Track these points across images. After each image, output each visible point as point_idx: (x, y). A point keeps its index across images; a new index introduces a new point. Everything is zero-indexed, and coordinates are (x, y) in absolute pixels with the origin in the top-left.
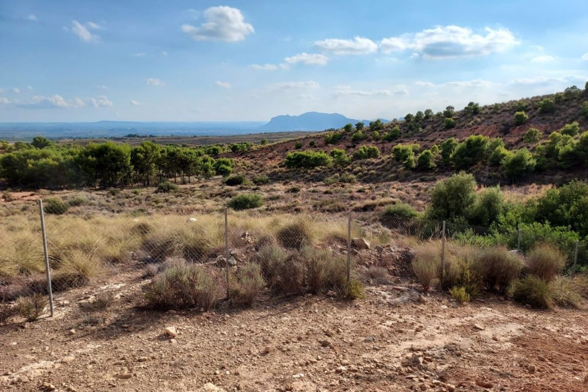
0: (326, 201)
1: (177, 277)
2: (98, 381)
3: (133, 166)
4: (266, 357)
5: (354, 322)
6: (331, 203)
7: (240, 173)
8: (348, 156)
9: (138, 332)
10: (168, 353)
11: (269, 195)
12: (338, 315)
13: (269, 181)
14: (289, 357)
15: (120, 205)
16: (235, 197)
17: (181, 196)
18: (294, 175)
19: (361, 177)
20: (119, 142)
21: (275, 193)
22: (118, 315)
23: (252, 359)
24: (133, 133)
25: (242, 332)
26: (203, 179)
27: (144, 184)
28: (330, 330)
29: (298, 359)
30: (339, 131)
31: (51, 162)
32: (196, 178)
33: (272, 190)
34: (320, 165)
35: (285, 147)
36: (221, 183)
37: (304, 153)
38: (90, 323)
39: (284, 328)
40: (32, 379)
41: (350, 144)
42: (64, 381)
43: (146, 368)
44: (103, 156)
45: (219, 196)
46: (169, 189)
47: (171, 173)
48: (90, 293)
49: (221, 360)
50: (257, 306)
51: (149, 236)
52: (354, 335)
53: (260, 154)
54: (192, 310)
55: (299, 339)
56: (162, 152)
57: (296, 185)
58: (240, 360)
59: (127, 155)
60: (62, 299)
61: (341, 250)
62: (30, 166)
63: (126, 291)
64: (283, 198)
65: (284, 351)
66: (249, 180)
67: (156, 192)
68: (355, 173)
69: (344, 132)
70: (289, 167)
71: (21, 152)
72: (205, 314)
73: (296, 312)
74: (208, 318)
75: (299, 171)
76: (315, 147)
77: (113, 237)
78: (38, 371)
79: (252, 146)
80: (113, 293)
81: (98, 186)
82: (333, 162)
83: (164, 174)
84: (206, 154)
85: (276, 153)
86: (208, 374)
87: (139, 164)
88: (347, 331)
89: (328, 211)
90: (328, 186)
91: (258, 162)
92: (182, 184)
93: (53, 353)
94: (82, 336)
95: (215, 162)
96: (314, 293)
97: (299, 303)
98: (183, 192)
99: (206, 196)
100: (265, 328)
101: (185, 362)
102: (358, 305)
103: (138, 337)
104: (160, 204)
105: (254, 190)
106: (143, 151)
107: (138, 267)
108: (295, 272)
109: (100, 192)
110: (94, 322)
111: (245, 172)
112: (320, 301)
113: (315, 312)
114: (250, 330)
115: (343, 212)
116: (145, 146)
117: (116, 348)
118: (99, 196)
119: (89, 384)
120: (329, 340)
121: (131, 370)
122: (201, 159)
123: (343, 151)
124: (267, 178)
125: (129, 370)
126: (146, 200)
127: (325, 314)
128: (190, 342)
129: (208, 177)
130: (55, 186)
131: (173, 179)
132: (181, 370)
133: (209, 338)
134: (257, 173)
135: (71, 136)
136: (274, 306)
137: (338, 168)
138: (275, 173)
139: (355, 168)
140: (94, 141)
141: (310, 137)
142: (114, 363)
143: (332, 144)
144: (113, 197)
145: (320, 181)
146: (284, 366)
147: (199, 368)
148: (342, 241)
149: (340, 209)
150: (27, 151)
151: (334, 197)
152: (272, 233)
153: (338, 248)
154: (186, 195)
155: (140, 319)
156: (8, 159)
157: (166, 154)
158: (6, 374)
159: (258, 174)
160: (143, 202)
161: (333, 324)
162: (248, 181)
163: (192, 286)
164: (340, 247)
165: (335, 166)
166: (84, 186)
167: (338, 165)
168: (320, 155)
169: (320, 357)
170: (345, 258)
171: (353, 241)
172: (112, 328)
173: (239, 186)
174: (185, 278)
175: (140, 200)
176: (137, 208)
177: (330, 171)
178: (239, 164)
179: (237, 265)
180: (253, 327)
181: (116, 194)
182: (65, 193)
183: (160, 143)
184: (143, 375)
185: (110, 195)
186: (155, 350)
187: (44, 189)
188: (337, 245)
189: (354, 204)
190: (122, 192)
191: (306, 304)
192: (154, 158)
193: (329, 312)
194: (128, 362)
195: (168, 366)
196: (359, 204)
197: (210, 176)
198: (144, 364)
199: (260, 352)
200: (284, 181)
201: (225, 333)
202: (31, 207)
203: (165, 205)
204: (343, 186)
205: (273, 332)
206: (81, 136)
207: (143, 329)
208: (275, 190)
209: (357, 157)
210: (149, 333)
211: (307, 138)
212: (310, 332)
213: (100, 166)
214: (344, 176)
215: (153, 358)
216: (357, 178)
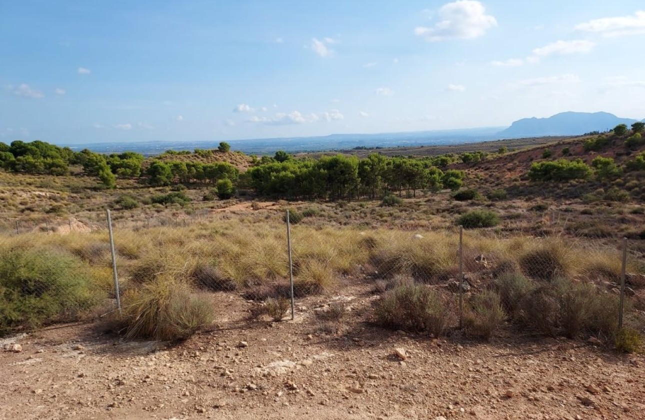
0: (584, 223)
1: (406, 296)
2: (332, 390)
3: (360, 179)
4: (508, 401)
5: (629, 381)
6: (592, 226)
7: (472, 186)
8: (619, 166)
9: (368, 348)
10: (398, 376)
11: (507, 213)
12: (604, 369)
13: (508, 196)
14: (536, 408)
15: (347, 217)
16: (465, 214)
17: (406, 211)
18: (540, 190)
19: (637, 193)
20: (348, 155)
21: (515, 211)
22: (349, 327)
23: (490, 401)
24: (361, 146)
25: (478, 368)
26: (430, 193)
27: (370, 197)
28: (593, 386)
29: (548, 413)
30: (606, 134)
31: (290, 175)
32: (422, 191)
33: (511, 207)
34: (576, 178)
35: (529, 156)
36: (449, 198)
37: (555, 163)
38: (325, 331)
39: (529, 373)
40: (278, 375)
41: (622, 151)
42: (304, 383)
43: (377, 387)
44: (333, 170)
45: (446, 212)
46: (393, 203)
47: (396, 186)
48: (324, 302)
49: (454, 394)
50: (496, 342)
51: (376, 251)
52: (630, 399)
53: (496, 165)
54: (421, 333)
55: (550, 389)
56: (389, 164)
57: (543, 202)
58: (477, 400)
59: (355, 167)
60: (301, 304)
61: (610, 288)
62: (273, 178)
63: (357, 304)
64: (525, 217)
65: (530, 400)
66: (482, 194)
67: (381, 206)
68: (629, 189)
69: (613, 136)
70: (534, 180)
71: (266, 165)
72: (435, 340)
73: (544, 355)
74: (439, 345)
75: (547, 185)
76: (570, 155)
77: (343, 249)
78: (283, 368)
79: (487, 155)
80: (345, 304)
81: (328, 198)
82: (595, 174)
83: (389, 187)
84: (433, 165)
85: (518, 164)
86: (441, 407)
87: (365, 177)
88: (618, 392)
89: (586, 235)
90: (588, 204)
91: (494, 174)
92: (407, 198)
93: (294, 354)
94: (318, 343)
95: (443, 175)
96: (570, 337)
97: (549, 346)
98: (408, 207)
99: (432, 211)
100: (505, 368)
101: (416, 388)
102: (635, 361)
103: (368, 353)
104: (385, 218)
105: (489, 206)
106: (370, 164)
107: (366, 281)
108: (545, 308)
109: (329, 204)
110: (328, 331)
111: (478, 186)
112: (578, 347)
113: (571, 360)
114: (488, 368)
115: (609, 238)
116: (373, 158)
117: (348, 360)
118: (328, 208)
119: (325, 391)
120: (592, 398)
121: (362, 386)
122: (427, 171)
123: (610, 160)
124: (505, 192)
125: (360, 384)
126: (371, 213)
127: (586, 365)
128: (420, 368)
129: (434, 190)
130: (292, 198)
131: (398, 193)
132: (411, 396)
133: (440, 368)
134: (492, 187)
135: (306, 149)
136: (516, 345)
137: (603, 182)
138: (515, 187)
139: (628, 181)
140: (326, 154)
141: (563, 143)
142: (346, 375)
143: (594, 150)
144: (340, 209)
145: (576, 197)
146: (531, 418)
147: (430, 397)
148: (610, 275)
149: (604, 235)
150: (271, 164)
151: (595, 218)
152: (513, 258)
153: (605, 284)
154: (411, 210)
155: (369, 334)
156: (256, 172)
157: (392, 166)
158: (259, 366)
159: (494, 188)
160: (368, 215)
161: (597, 379)
162: (480, 195)
163: (423, 308)
164: (607, 283)
165: (598, 180)
166: (316, 197)
167: (603, 178)
168: (577, 165)
170: (617, 299)
171: (627, 277)
172: (344, 340)
173: (470, 201)
174: (415, 299)
175: (365, 213)
176: (363, 221)
177: (590, 186)
178: (471, 176)
179: (471, 291)
180: (490, 364)
181: (344, 206)
182: (299, 205)
183: (385, 154)
184: (373, 394)
185: (338, 207)
186: (384, 370)
187: (283, 199)
188: (603, 281)
189: (627, 229)
190: (349, 204)
191: (559, 349)
192: (380, 171)
193: (591, 363)
194: (359, 377)
195: (398, 389)
196: (633, 229)
197: (437, 190)
198: (374, 382)
199: (499, 395)
200: (527, 197)
201: (458, 365)
202: (272, 216)
203: (389, 219)
204: (609, 205)
205: (516, 375)
206: (314, 150)
207: (372, 346)
208: (514, 208)
209: (632, 167)
210: (379, 351)
211: (559, 144)
212: (564, 383)
213: (330, 179)
214: (611, 192)
215: (383, 377)
216: (630, 195)
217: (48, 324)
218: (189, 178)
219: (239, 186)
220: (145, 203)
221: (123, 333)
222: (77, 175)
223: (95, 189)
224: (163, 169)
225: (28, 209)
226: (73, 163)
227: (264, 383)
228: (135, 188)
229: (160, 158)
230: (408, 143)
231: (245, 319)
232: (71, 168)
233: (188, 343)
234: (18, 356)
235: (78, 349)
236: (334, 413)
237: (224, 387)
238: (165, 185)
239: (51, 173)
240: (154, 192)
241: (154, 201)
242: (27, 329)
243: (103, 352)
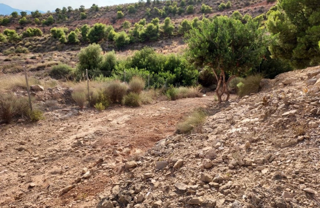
0: (7, 66)
5: (39, 133)
6: (12, 67)
12: (28, 132)
19: (31, 49)
28: (23, 141)
30: (8, 16)
41: (19, 26)
52: (40, 140)
68: (27, 47)
69: (12, 18)
82: (7, 38)
88: (35, 139)
89: (10, 72)
90: (7, 55)
96: (7, 123)
102: (41, 124)
112: (13, 126)
113: (10, 134)
115: (22, 72)
120: (23, 146)
123: (14, 31)
127: (18, 133)
137: (13, 43)
139: (26, 43)
143: (3, 25)
148: (23, 88)
149: (19, 71)
151: (13, 63)
153: (21, 93)
161: (25, 137)
164: (22, 92)
165: (10, 42)
167: (12, 41)
169: (18, 157)
170: (27, 98)
171: (31, 87)
177: (6, 45)
188: (20, 91)
189: (30, 66)
191: (2, 130)
193: (21, 131)
196: (33, 66)
204: (19, 55)
209: (26, 35)
212: (8, 146)
214: (18, 48)
216: (28, 50)
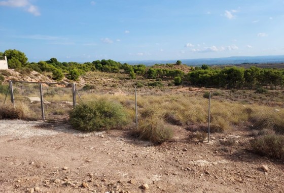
2: (227, 178)
3: (245, 79)
9: (246, 162)
10: (263, 179)
15: (236, 97)
17: (269, 96)
20: (239, 67)
22: (237, 150)
27: (249, 88)
31: (208, 75)
38: (224, 150)
40: (201, 166)
42: (214, 172)
43: (251, 182)
44: (231, 74)
46: (262, 92)
47: (265, 83)
48: (224, 137)
51: (252, 115)
54: (278, 160)
56: (261, 72)
59: (242, 73)
62: (200, 77)
63: (241, 140)
67: (255, 93)
71: (197, 71)
77: (234, 113)
78: (203, 164)
80: (235, 139)
81: (227, 87)
83: (261, 84)
87: (248, 78)
92: (271, 90)
93: (209, 158)
94: (221, 155)
98: (271, 94)
101: (274, 187)
103: (247, 165)
104: (257, 99)
106: (251, 71)
107: (246, 130)
109: (227, 90)
110: (226, 151)
116: (252, 68)
117: (236, 166)
118: (226, 92)
119: (224, 178)
125: (242, 179)
128: (277, 178)
130: (208, 87)
131: (265, 87)
140: (227, 66)
142: (234, 173)
144: (233, 93)
150: (199, 71)
154: (272, 96)
155: (248, 156)
156: (192, 74)
157: (263, 73)
158: (192, 161)
160: (248, 97)
166: (220, 87)
172: (234, 156)
175: (246, 96)
176: (244, 100)
181: (235, 92)
182: (212, 90)
183: (260, 67)
184: (249, 185)
185: (231, 92)
186: (255, 174)
187: (204, 87)
190: (237, 91)
192: (256, 75)
194: (241, 175)
195: (263, 185)
198: (250, 179)
203: (259, 100)
207: (249, 161)
210: (252, 165)
213: (228, 78)
215: (255, 178)
217: (112, 129)
218: (163, 76)
219: (184, 80)
220: (146, 85)
221: (138, 136)
222: (122, 73)
223: (128, 79)
224: (153, 71)
225: (105, 85)
226: (121, 68)
227: (195, 168)
228: (142, 79)
229: (152, 67)
230: (273, 61)
231: (186, 139)
232: (120, 70)
233: (162, 145)
234: (103, 139)
235: (122, 140)
236: (228, 189)
237: (177, 166)
238: (154, 78)
239: (113, 72)
240: (149, 81)
241: (149, 85)
242: (106, 130)
243: (130, 143)
